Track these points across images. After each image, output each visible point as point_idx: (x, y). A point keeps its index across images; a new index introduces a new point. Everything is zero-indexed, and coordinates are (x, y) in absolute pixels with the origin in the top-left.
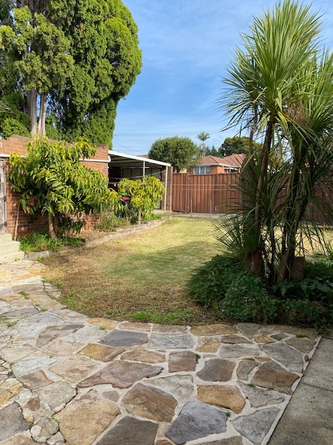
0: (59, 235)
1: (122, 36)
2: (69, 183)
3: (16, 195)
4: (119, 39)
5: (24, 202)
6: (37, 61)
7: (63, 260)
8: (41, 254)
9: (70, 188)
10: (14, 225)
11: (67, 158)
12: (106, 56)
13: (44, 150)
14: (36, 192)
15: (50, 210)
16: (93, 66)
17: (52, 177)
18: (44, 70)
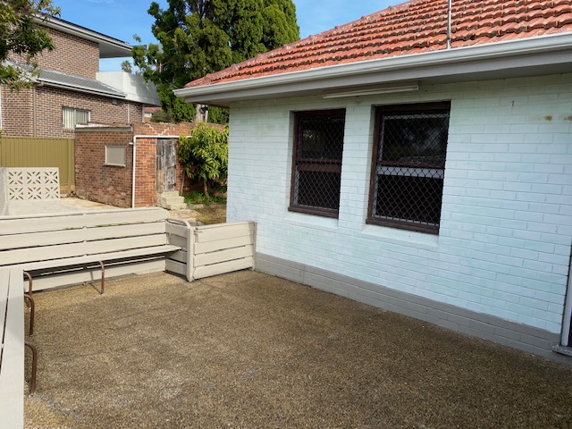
0: (211, 194)
1: (276, 23)
2: (217, 158)
3: (183, 164)
4: (274, 26)
5: (188, 169)
6: (202, 55)
7: (212, 211)
8: (198, 206)
9: (217, 162)
10: (181, 185)
11: (217, 141)
12: (262, 41)
13: (201, 137)
14: (196, 163)
15: (204, 176)
16: (249, 51)
17: (206, 155)
18: (207, 61)
